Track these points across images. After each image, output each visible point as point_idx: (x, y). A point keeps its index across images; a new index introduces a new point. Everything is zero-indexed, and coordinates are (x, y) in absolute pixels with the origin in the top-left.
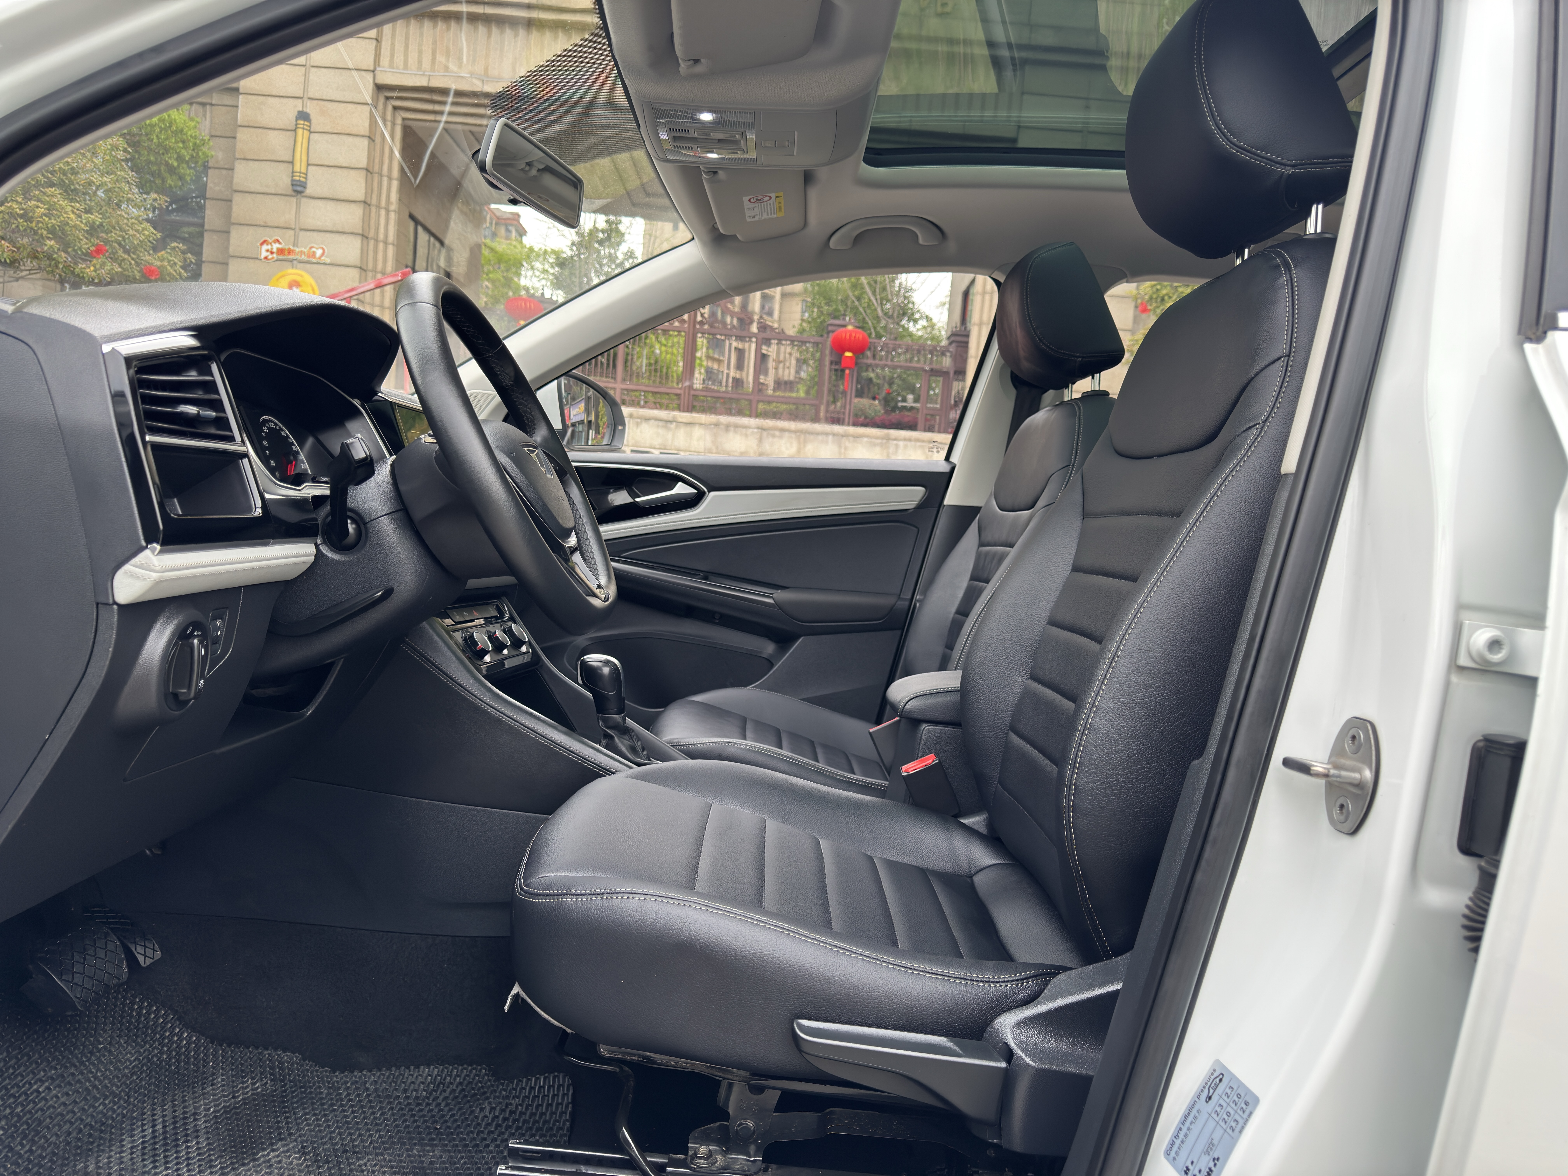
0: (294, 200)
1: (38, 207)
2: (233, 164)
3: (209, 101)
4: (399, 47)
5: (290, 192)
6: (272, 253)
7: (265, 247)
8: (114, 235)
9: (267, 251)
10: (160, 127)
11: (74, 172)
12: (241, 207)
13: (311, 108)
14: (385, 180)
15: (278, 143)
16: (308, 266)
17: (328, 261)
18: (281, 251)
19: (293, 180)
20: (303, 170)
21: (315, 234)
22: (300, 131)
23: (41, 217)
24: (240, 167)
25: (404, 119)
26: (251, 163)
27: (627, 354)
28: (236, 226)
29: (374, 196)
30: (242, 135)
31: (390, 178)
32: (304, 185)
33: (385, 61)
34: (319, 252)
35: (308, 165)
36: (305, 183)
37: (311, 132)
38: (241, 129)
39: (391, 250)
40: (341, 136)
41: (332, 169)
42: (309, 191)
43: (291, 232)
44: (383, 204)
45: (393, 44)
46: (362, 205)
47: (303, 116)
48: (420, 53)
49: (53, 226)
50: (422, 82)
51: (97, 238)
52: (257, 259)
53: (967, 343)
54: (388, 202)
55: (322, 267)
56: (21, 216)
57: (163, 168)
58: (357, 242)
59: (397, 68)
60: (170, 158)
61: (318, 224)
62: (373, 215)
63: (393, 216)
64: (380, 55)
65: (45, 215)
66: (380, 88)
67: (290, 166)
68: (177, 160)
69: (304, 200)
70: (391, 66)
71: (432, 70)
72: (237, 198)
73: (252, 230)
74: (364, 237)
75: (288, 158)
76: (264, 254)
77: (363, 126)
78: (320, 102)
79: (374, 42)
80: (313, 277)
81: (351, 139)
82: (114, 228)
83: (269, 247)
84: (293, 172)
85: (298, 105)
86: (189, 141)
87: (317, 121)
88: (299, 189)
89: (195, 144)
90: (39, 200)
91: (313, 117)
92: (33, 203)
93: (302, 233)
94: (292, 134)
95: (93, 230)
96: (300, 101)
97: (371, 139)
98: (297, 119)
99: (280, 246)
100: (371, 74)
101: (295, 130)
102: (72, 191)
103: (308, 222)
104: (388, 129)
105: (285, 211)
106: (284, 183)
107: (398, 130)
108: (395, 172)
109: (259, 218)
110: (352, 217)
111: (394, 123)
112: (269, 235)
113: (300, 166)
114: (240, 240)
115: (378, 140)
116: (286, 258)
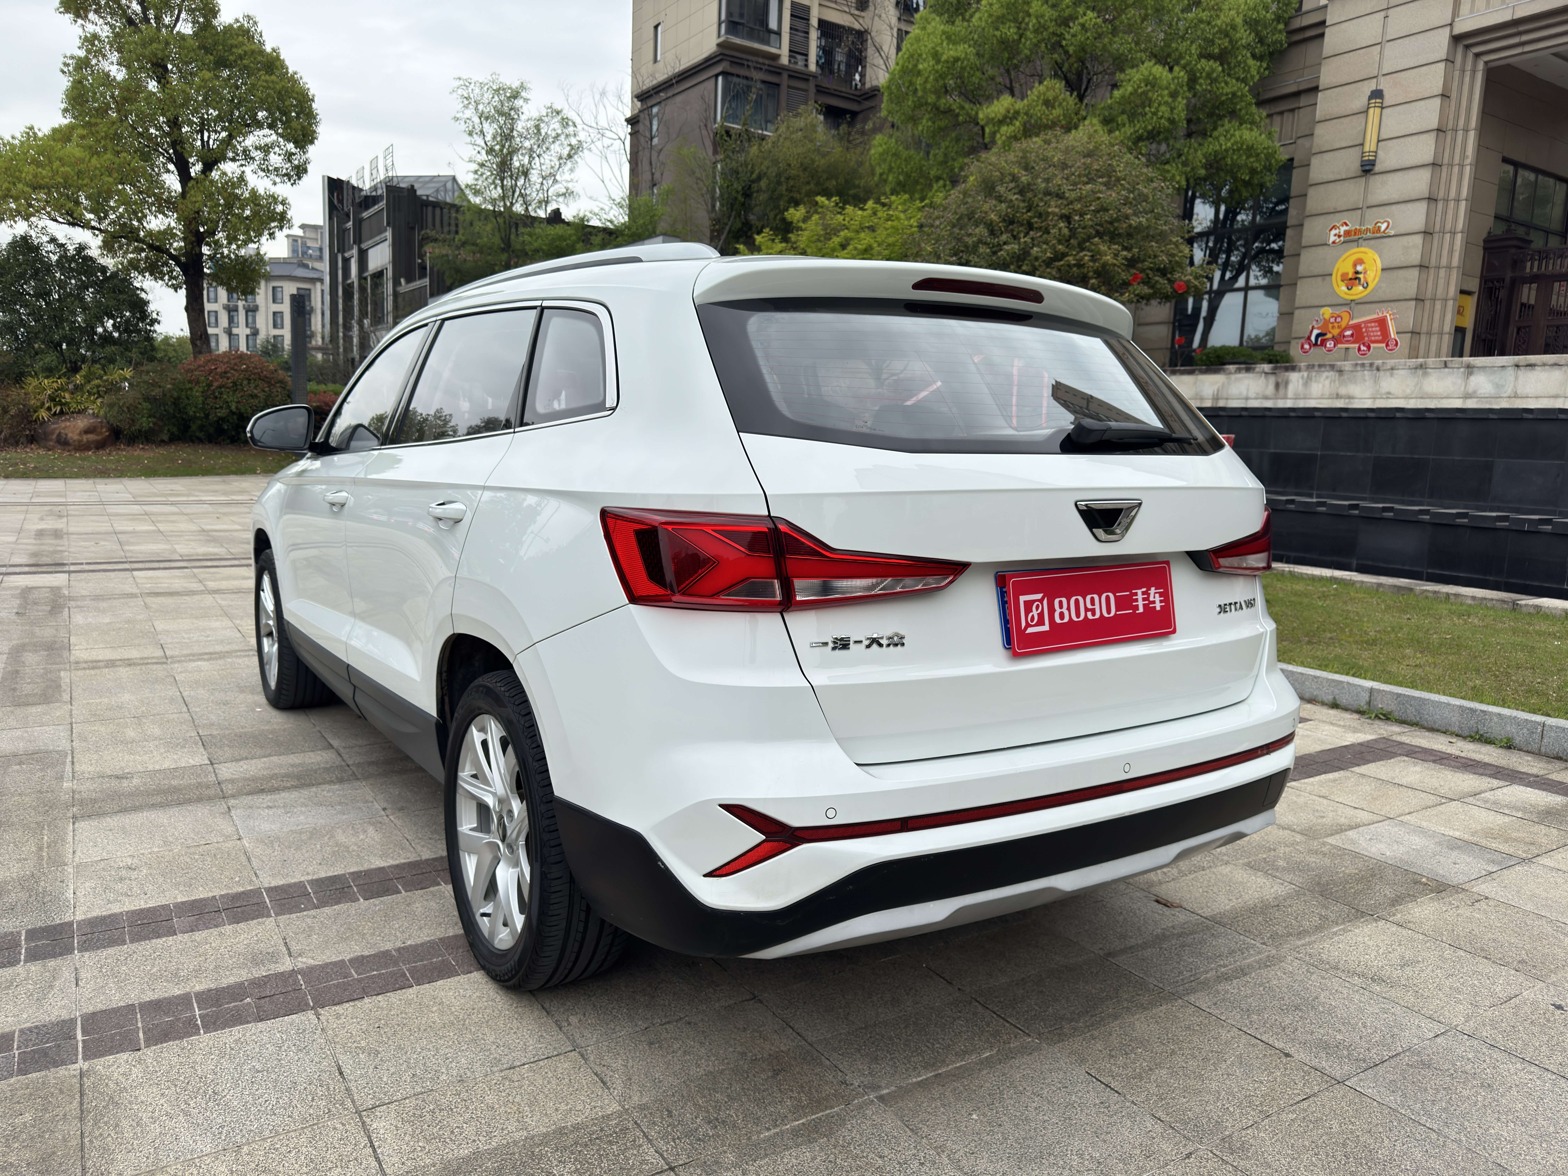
0: (1362, 180)
2: (1310, 160)
3: (1297, 105)
5: (1360, 173)
6: (1339, 236)
7: (1334, 232)
8: (1146, 264)
9: (1336, 235)
12: (1313, 200)
13: (1384, 84)
14: (1461, 134)
15: (1350, 129)
16: (1372, 242)
17: (1393, 233)
18: (1347, 233)
19: (1363, 161)
20: (1374, 149)
21: (1382, 208)
22: (1372, 111)
24: (1315, 162)
25: (1486, 63)
26: (1325, 155)
28: (1309, 218)
29: (1447, 155)
30: (1319, 130)
31: (1466, 130)
32: (1372, 163)
33: (1465, 8)
34: (1383, 227)
35: (1379, 141)
36: (1375, 160)
37: (1382, 108)
38: (1317, 125)
39: (1463, 206)
40: (1415, 103)
41: (1402, 139)
42: (1377, 168)
43: (1358, 212)
44: (1457, 160)
46: (1431, 167)
47: (1376, 94)
49: (1097, 268)
50: (1505, 16)
51: (1134, 268)
52: (1326, 244)
54: (1463, 156)
55: (1386, 240)
58: (1424, 206)
59: (1477, 11)
61: (1385, 199)
62: (1444, 174)
63: (1467, 170)
64: (1459, 5)
65: (1091, 261)
66: (1456, 39)
67: (1361, 147)
69: (1372, 178)
70: (1471, 11)
72: (1310, 191)
73: (1321, 219)
74: (1432, 200)
75: (1359, 140)
76: (1332, 239)
77: (1436, 86)
78: (1393, 75)
80: (1377, 252)
81: (1422, 103)
83: (1337, 231)
84: (1363, 153)
85: (1371, 86)
87: (1390, 95)
88: (1367, 168)
90: (1088, 250)
91: (1386, 92)
92: (1083, 253)
93: (1369, 211)
94: (1365, 114)
95: (1131, 263)
96: (1374, 80)
97: (1445, 96)
98: (1370, 98)
99: (1347, 228)
100: (1448, 29)
101: (1368, 110)
102: (1115, 235)
103: (1373, 199)
104: (1467, 79)
105: (1351, 193)
106: (1354, 166)
107: (1479, 76)
108: (1474, 123)
109: (1330, 205)
110: (1420, 181)
111: (1474, 71)
112: (1336, 219)
113: (1370, 145)
114: (1312, 230)
115: (1454, 95)
116: (1352, 238)
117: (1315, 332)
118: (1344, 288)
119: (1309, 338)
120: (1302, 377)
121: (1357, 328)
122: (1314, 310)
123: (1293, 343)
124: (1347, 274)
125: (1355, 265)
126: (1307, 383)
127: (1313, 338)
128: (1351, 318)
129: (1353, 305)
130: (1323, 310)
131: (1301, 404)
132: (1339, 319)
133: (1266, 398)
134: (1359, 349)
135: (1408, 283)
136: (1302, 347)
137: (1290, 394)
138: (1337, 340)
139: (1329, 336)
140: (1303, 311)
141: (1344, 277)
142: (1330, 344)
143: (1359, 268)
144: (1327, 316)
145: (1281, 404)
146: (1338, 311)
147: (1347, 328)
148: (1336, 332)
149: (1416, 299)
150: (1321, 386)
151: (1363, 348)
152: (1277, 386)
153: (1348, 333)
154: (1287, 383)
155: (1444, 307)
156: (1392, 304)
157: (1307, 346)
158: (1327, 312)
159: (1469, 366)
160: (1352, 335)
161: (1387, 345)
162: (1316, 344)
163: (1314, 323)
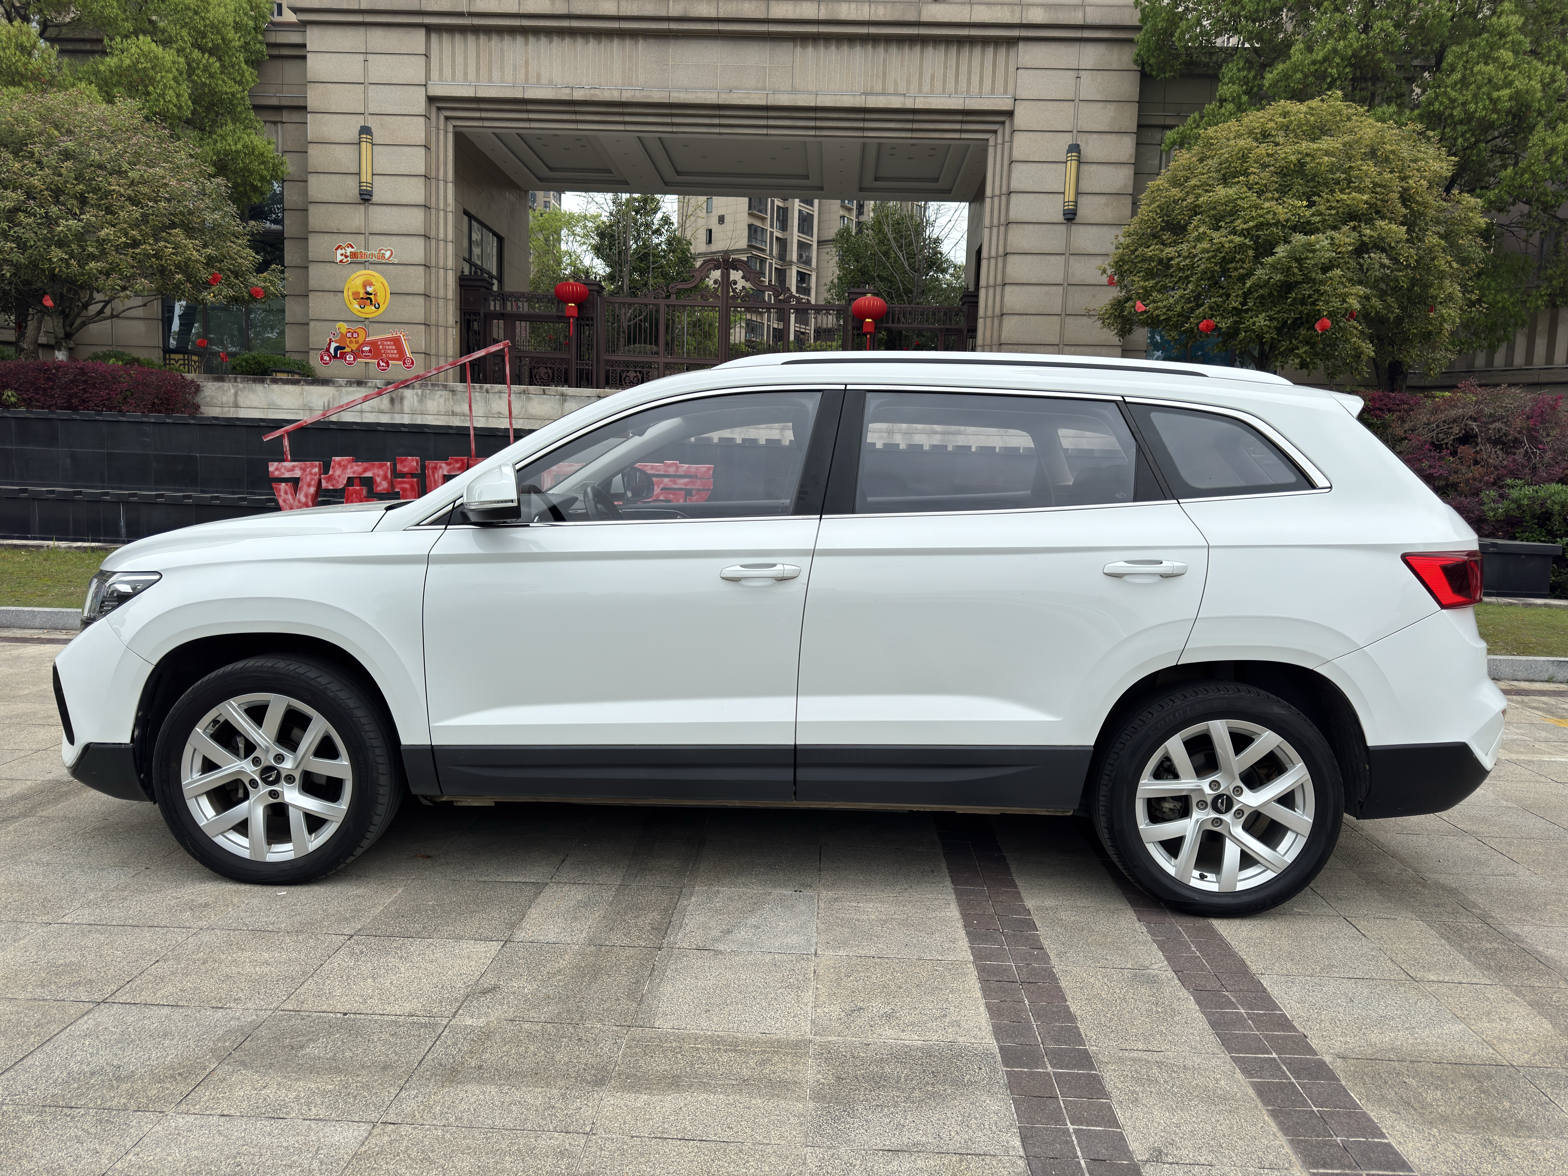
0: (362, 208)
1: (166, 247)
2: (307, 177)
3: (280, 119)
4: (447, 61)
5: (358, 200)
6: (346, 257)
7: (339, 252)
8: (225, 264)
9: (342, 255)
10: (245, 154)
11: (191, 213)
12: (317, 217)
13: (372, 123)
14: (441, 183)
15: (344, 157)
16: (379, 267)
17: (397, 261)
18: (354, 255)
19: (360, 190)
20: (369, 181)
21: (383, 237)
22: (363, 145)
23: (169, 256)
24: (312, 180)
25: (454, 126)
26: (322, 176)
27: (668, 320)
28: (313, 234)
29: (433, 200)
30: (312, 150)
31: (446, 182)
32: (370, 194)
33: (435, 75)
34: (388, 254)
35: (373, 175)
36: (372, 191)
37: (373, 145)
38: (311, 145)
39: (450, 247)
40: (400, 148)
41: (394, 177)
42: (375, 199)
43: (362, 237)
44: (442, 206)
45: (441, 59)
46: (423, 208)
47: (365, 130)
48: (466, 65)
49: (180, 262)
50: (469, 92)
51: (212, 267)
52: (333, 262)
53: (977, 303)
54: (446, 204)
55: (391, 267)
56: (154, 256)
57: (248, 188)
58: (421, 242)
59: (446, 81)
60: (254, 179)
61: (385, 228)
62: (433, 217)
63: (450, 216)
64: (430, 70)
65: (173, 254)
66: (431, 100)
67: (357, 177)
68: (260, 180)
69: (371, 207)
70: (441, 79)
71: (478, 80)
72: (312, 209)
73: (327, 237)
74: (427, 237)
75: (355, 170)
76: (339, 258)
77: (420, 137)
78: (379, 117)
79: (424, 57)
80: (384, 276)
81: (409, 149)
82: (225, 258)
83: (343, 251)
84: (360, 183)
85: (360, 121)
86: (268, 162)
87: (379, 135)
88: (366, 197)
89: (274, 164)
90: (166, 241)
91: (373, 130)
92: (162, 244)
93: (371, 237)
94: (357, 146)
95: (210, 261)
96: (362, 116)
97: (427, 147)
98: (361, 133)
99: (353, 250)
100: (423, 88)
101: (359, 144)
102: (190, 229)
103: (376, 227)
104: (442, 137)
105: (355, 218)
106: (353, 193)
107: (450, 137)
108: (450, 176)
109: (333, 225)
110: (415, 220)
111: (446, 132)
112: (343, 240)
113: (366, 177)
114: (317, 246)
115: (433, 148)
116: (357, 261)
117: (334, 345)
118: (357, 307)
119: (328, 350)
120: (417, 394)
121: (373, 344)
122: (330, 323)
123: (312, 353)
124: (359, 293)
125: (365, 286)
126: (422, 400)
127: (332, 351)
128: (367, 335)
129: (367, 323)
130: (339, 325)
131: (419, 420)
132: (355, 335)
133: (382, 412)
134: (379, 365)
135: (416, 309)
136: (322, 359)
137: (406, 409)
138: (357, 354)
139: (347, 350)
140: (318, 324)
141: (356, 295)
142: (350, 358)
143: (369, 289)
144: (344, 331)
145: (398, 419)
146: (354, 327)
147: (365, 344)
148: (354, 347)
149: (425, 324)
150: (435, 403)
151: (382, 364)
152: (392, 401)
153: (366, 349)
154: (402, 399)
155: (446, 333)
156: (404, 326)
157: (326, 358)
158: (343, 327)
159: (562, 395)
160: (370, 351)
161: (404, 363)
162: (335, 357)
163: (331, 336)
